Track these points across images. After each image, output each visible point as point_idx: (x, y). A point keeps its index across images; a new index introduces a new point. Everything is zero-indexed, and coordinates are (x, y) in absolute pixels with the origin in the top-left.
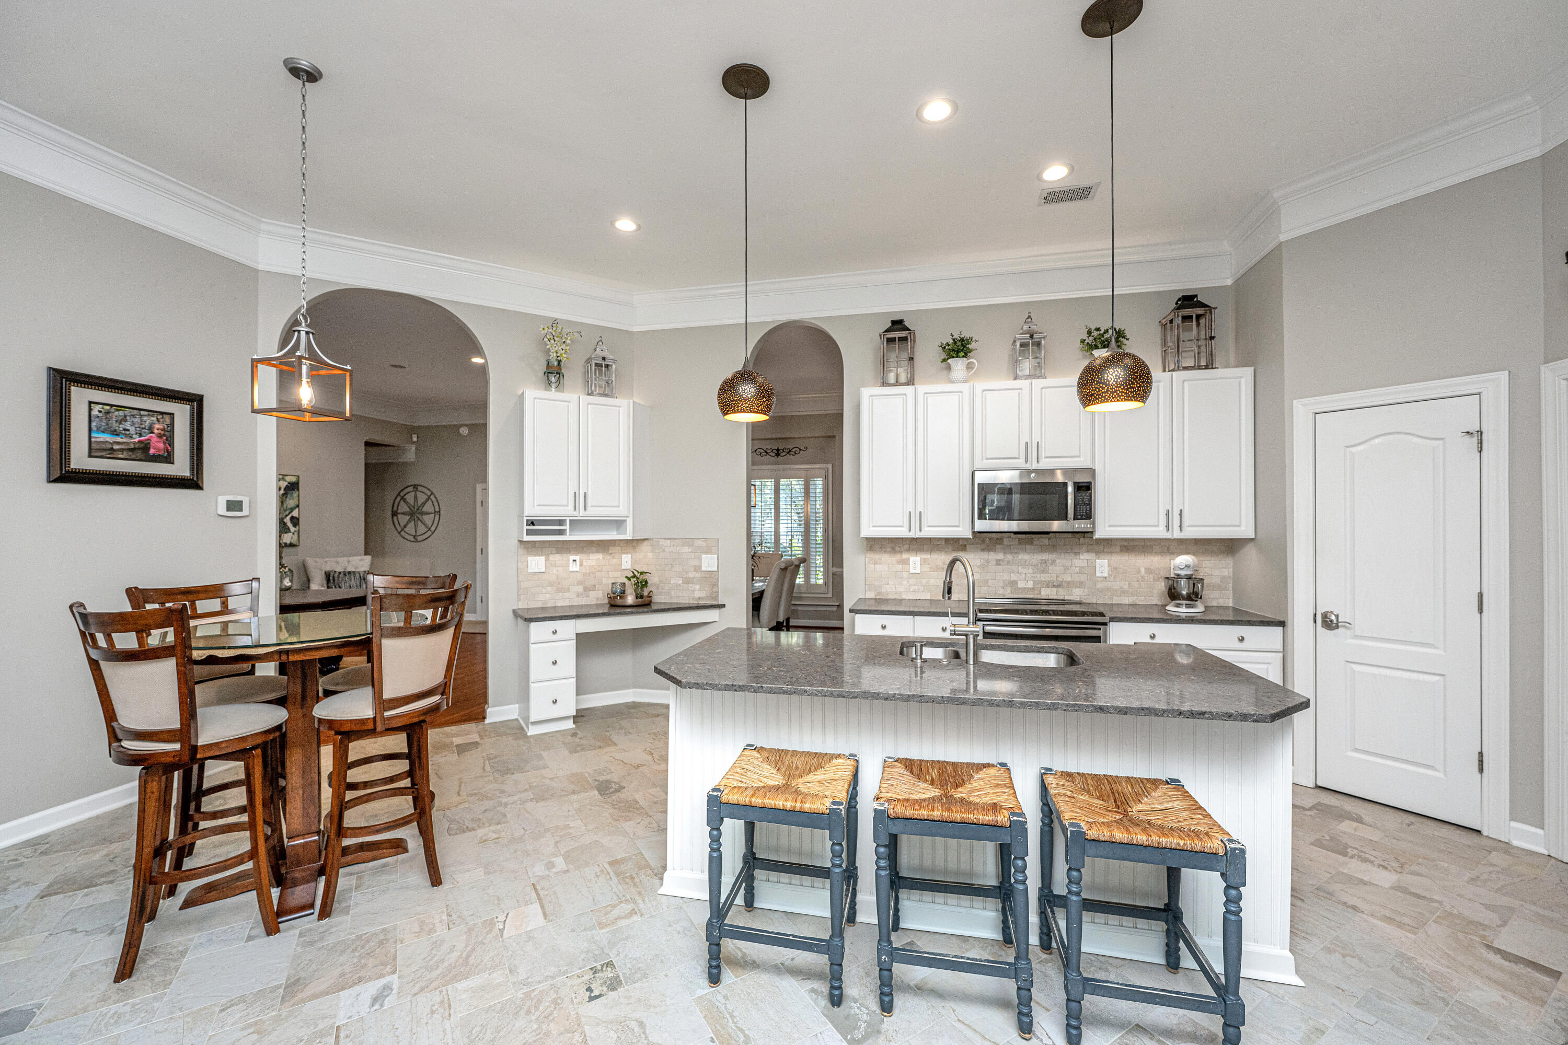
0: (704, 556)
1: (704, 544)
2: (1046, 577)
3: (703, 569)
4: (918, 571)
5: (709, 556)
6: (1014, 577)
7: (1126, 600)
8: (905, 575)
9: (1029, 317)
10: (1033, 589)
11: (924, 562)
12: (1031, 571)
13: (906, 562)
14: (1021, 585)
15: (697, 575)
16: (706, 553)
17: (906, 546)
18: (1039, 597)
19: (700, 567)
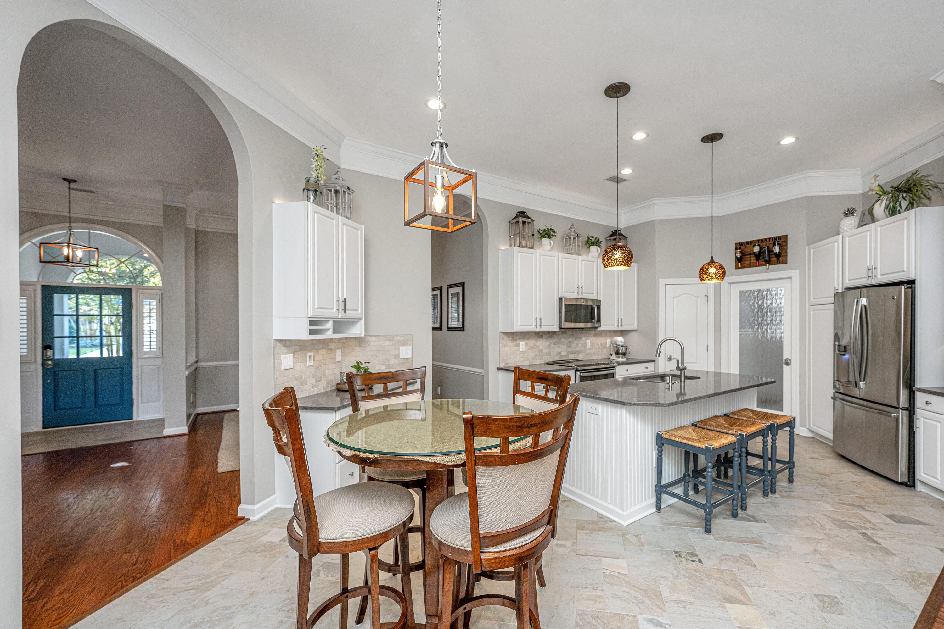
0: (401, 347)
1: (402, 339)
2: (570, 350)
3: (401, 357)
4: (524, 350)
5: (406, 347)
6: (559, 350)
7: (595, 357)
8: (518, 352)
9: (573, 225)
10: (566, 356)
11: (526, 344)
12: (566, 347)
13: (518, 345)
14: (562, 354)
15: (397, 362)
16: (403, 345)
17: (519, 337)
18: (568, 359)
19: (399, 355)
